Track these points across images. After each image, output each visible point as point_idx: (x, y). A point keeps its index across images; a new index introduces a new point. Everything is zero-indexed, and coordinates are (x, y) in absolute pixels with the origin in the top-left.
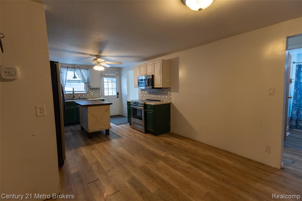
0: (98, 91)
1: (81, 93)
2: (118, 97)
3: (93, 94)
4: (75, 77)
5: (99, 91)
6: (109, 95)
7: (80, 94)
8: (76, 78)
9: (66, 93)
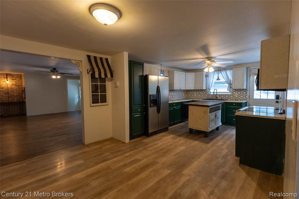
0: (244, 93)
1: (225, 94)
2: (277, 102)
3: (238, 96)
4: (218, 79)
5: (246, 93)
6: (261, 98)
7: (223, 95)
8: (220, 80)
9: (211, 93)
